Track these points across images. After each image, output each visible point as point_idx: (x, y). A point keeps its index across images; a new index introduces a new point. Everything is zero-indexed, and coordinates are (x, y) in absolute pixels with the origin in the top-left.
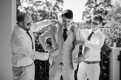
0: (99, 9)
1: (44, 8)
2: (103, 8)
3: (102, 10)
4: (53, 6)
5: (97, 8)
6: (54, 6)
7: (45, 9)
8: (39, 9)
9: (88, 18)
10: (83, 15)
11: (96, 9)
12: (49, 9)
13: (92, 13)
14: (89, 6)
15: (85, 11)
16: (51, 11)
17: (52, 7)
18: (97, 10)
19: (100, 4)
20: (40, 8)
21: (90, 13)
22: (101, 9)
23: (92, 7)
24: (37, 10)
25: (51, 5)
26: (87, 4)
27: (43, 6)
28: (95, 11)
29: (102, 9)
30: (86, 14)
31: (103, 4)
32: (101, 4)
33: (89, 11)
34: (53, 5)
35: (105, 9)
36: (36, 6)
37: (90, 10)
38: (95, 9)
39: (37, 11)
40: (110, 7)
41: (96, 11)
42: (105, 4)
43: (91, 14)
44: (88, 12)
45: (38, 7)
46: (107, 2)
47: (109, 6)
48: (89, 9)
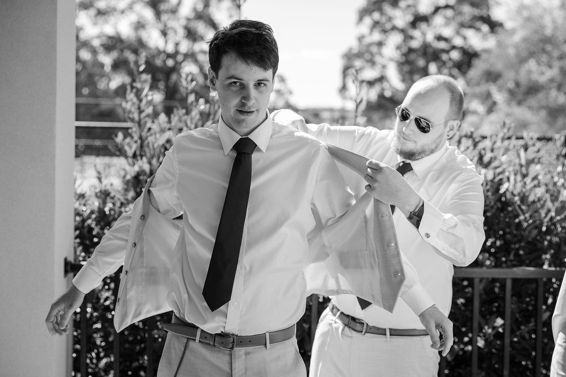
0: (430, 37)
1: (140, 26)
2: (447, 32)
3: (442, 45)
4: (188, 20)
5: (416, 33)
6: (192, 15)
7: (144, 35)
8: (109, 30)
9: (371, 83)
10: (346, 70)
11: (412, 38)
12: (164, 33)
13: (391, 60)
14: (376, 24)
15: (355, 51)
16: (177, 44)
17: (183, 22)
18: (415, 44)
19: (437, 9)
20: (115, 26)
21: (378, 59)
22: (440, 38)
23: (394, 28)
24: (98, 37)
25: (174, 11)
26: (364, 13)
27: (132, 18)
28: (405, 50)
29: (446, 40)
30: (358, 63)
31: (449, 13)
32: (442, 12)
33: (374, 49)
34: (186, 11)
35: (458, 42)
36: (92, 12)
37: (380, 44)
38: (408, 37)
39: (96, 43)
40: (485, 28)
41: (411, 50)
42: (460, 13)
43: (384, 67)
44: (367, 56)
45: (106, 22)
46: (473, 5)
47: (478, 24)
48: (376, 36)
